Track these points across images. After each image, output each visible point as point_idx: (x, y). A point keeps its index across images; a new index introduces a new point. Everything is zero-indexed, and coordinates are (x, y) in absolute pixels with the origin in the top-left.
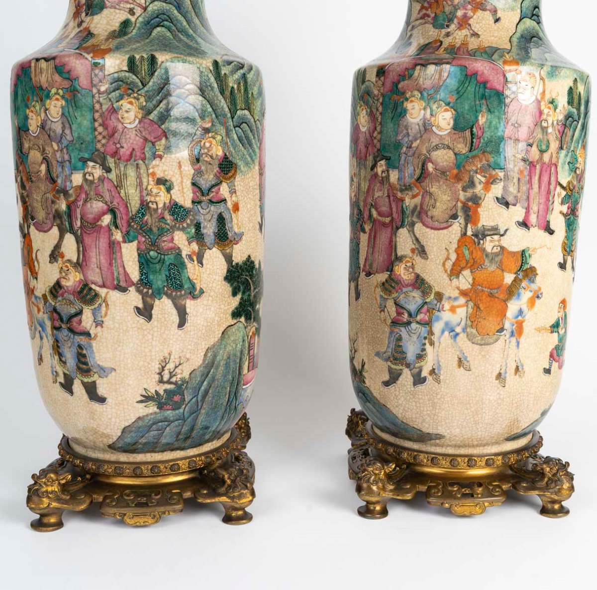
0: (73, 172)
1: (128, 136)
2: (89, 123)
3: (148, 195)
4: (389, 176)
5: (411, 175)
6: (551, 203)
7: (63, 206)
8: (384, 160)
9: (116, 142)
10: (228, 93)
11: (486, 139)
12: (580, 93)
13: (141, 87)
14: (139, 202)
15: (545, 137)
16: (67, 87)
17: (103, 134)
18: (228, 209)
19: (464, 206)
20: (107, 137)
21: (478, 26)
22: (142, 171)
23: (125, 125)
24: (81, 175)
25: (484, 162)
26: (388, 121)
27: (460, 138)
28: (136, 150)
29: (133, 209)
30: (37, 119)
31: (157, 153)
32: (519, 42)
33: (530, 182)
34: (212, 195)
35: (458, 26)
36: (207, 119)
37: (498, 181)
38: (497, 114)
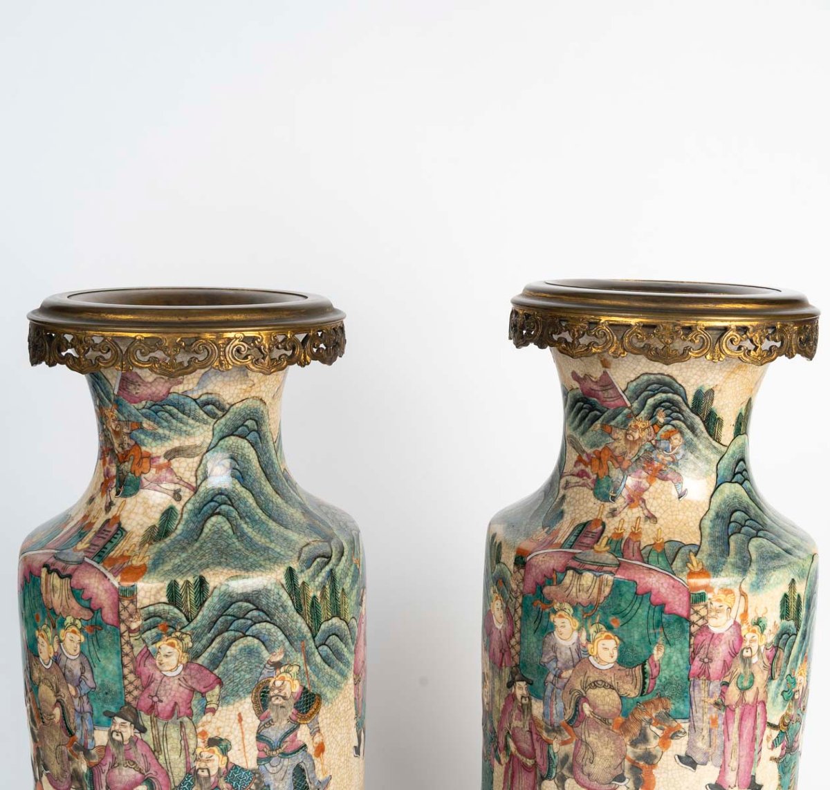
0: (96, 727)
1: (168, 687)
2: (116, 668)
3: (196, 760)
4: (531, 706)
5: (561, 713)
6: (757, 752)
7: (84, 768)
8: (525, 683)
9: (152, 694)
10: (307, 608)
11: (663, 680)
12: (799, 596)
13: (186, 623)
14: (184, 770)
15: (749, 670)
16: (87, 618)
17: (135, 683)
18: (310, 756)
19: (632, 766)
20: (140, 688)
21: (655, 503)
22: (188, 731)
23: (164, 673)
24: (106, 733)
25: (661, 709)
26: (529, 632)
27: (627, 676)
28: (180, 704)
29: (176, 779)
30: (49, 649)
31: (208, 706)
32: (714, 526)
33: (726, 732)
34: (284, 747)
35: (628, 501)
36: (278, 651)
37: (680, 735)
38: (679, 646)
